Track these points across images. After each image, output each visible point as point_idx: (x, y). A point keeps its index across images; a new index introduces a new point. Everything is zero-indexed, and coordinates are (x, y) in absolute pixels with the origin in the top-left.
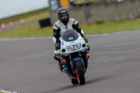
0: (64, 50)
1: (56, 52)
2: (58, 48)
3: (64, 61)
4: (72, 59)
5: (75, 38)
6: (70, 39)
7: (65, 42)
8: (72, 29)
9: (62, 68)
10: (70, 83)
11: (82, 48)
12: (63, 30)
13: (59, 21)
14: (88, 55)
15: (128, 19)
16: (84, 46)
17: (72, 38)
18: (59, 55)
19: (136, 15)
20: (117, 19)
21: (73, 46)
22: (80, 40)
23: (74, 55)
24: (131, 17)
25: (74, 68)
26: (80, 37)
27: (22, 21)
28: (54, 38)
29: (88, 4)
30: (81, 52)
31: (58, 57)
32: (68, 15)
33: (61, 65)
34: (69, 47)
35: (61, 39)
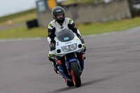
0: (59, 51)
1: (51, 53)
2: (53, 49)
3: (59, 62)
4: (68, 60)
5: (71, 38)
6: (65, 39)
7: (60, 42)
8: (68, 28)
9: (57, 70)
10: (66, 86)
11: (78, 49)
12: (58, 30)
13: (54, 21)
14: (84, 56)
15: (116, 20)
16: (80, 46)
17: (68, 38)
18: (54, 55)
19: (124, 16)
20: (105, 20)
21: (69, 46)
22: (76, 41)
23: (70, 56)
24: (119, 18)
25: (70, 69)
26: (76, 37)
27: (10, 22)
28: (48, 38)
29: (75, 5)
30: (77, 53)
31: (53, 58)
32: (64, 15)
33: (56, 66)
34: (64, 48)
35: (56, 39)
